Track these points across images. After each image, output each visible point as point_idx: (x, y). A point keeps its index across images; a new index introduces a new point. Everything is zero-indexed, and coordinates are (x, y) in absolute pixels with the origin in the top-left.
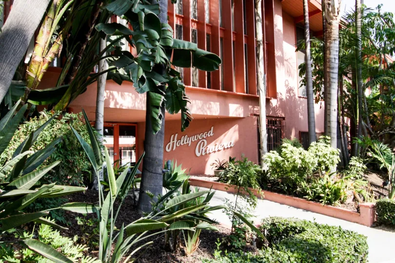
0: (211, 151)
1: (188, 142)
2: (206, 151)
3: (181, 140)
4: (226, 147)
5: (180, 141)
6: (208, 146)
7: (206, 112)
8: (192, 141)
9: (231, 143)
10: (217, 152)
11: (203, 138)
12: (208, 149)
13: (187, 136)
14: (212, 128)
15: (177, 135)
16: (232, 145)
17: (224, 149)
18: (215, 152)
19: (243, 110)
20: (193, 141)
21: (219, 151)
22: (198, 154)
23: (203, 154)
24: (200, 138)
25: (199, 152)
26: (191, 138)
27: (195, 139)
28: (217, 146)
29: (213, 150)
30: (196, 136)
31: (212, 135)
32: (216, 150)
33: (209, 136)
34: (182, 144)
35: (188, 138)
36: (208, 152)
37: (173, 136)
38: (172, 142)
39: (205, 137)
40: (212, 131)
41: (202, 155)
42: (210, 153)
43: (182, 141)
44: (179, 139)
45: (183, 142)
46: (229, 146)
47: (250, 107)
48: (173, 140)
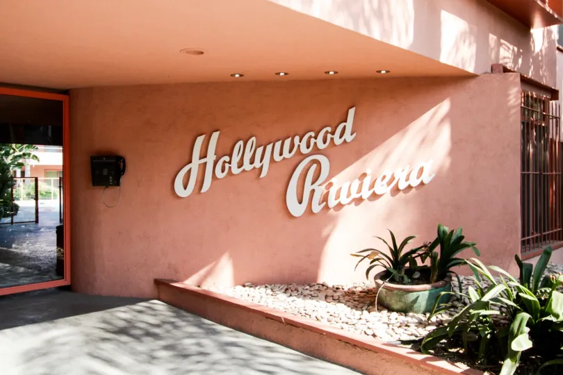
0: (343, 200)
1: (257, 164)
2: (325, 198)
3: (230, 156)
4: (402, 186)
5: (227, 158)
6: (334, 180)
7: (367, 24)
8: (272, 160)
9: (421, 170)
10: (366, 202)
11: (316, 150)
12: (333, 191)
13: (254, 139)
14: (352, 112)
15: (215, 135)
16: (426, 178)
17: (396, 190)
18: (359, 201)
19: (474, 48)
20: (277, 158)
21: (375, 196)
22: (297, 210)
23: (316, 208)
24: (304, 150)
25: (300, 202)
26: (269, 147)
27: (286, 154)
28: (367, 181)
29: (355, 195)
30: (288, 142)
31: (348, 137)
32: (366, 194)
33: (338, 141)
34: (235, 170)
35: (260, 150)
36: (332, 202)
37: (200, 140)
38: (196, 162)
39: (321, 146)
40: (349, 124)
41: (309, 210)
42: (340, 206)
43: (236, 159)
44: (225, 151)
45: (240, 165)
46: (415, 182)
47: (492, 38)
48: (204, 156)
